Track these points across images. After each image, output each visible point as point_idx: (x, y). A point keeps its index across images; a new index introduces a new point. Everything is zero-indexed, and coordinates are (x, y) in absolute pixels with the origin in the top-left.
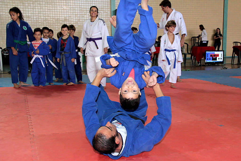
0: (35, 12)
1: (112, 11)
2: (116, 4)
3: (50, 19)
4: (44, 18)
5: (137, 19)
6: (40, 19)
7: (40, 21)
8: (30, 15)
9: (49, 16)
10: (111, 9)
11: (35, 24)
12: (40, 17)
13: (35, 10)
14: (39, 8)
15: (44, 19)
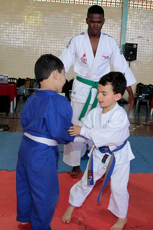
0: (35, 43)
1: (121, 45)
2: (127, 37)
3: (51, 50)
4: (44, 49)
5: (150, 56)
6: (40, 51)
7: (40, 53)
8: (30, 46)
9: (50, 48)
10: (121, 42)
11: (34, 56)
12: (40, 49)
13: (35, 41)
14: (40, 38)
15: (44, 51)
